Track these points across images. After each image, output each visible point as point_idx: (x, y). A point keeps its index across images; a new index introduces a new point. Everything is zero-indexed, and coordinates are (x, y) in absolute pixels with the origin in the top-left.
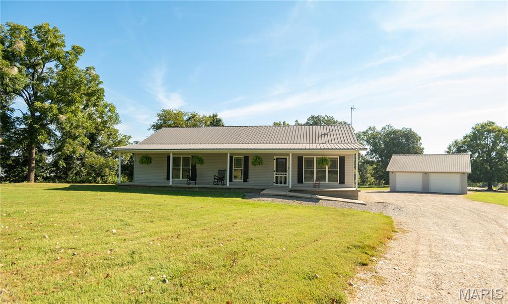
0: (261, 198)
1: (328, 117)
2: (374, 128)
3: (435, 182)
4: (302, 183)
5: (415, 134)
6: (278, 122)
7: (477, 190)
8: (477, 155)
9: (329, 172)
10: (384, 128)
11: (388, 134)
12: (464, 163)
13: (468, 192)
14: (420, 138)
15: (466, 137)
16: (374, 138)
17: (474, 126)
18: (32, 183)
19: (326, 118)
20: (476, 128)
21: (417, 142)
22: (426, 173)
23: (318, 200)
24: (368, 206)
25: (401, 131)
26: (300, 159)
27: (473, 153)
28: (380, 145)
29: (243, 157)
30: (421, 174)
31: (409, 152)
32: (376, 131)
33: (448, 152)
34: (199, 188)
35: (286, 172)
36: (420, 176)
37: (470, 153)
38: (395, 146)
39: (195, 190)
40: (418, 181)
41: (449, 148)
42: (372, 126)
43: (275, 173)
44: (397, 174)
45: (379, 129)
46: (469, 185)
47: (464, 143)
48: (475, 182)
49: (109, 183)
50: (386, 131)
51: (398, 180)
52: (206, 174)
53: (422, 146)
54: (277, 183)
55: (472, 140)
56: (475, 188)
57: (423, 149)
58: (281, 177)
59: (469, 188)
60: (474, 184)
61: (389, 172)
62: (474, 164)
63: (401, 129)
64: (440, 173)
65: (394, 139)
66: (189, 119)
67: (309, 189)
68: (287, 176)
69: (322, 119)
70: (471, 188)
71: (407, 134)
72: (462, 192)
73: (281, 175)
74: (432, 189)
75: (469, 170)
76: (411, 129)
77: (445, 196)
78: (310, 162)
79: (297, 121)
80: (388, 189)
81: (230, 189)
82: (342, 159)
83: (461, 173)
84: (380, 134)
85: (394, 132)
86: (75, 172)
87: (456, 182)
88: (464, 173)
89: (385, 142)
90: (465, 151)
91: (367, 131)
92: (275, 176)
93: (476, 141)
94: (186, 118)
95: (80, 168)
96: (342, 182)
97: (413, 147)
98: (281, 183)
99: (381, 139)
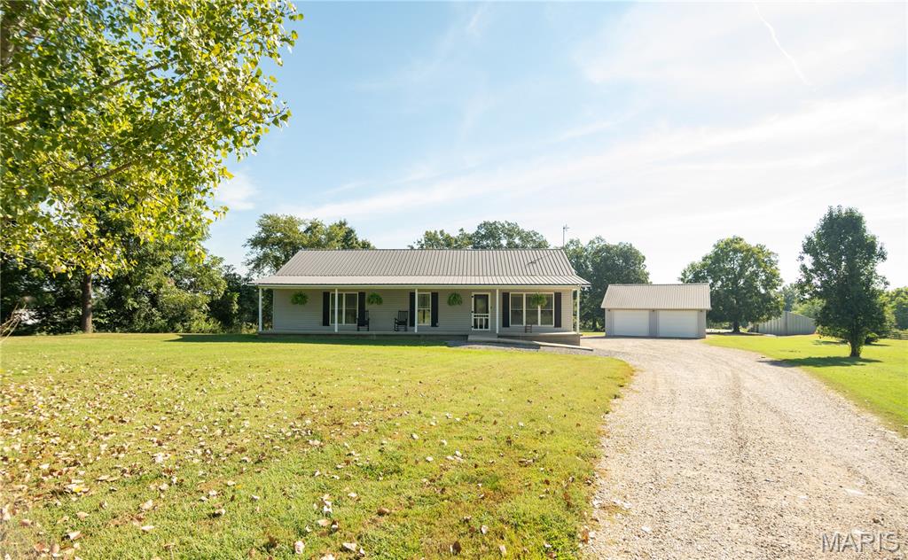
0: (470, 346)
1: (509, 224)
2: (578, 242)
3: (664, 322)
4: (508, 326)
5: (637, 252)
6: (433, 232)
7: (719, 333)
8: (720, 283)
9: (542, 311)
10: (592, 242)
11: (600, 251)
12: (701, 296)
13: (707, 336)
14: (644, 257)
15: (706, 258)
16: (577, 257)
17: (716, 243)
18: (90, 334)
19: (506, 225)
20: (719, 245)
21: (639, 263)
22: (654, 310)
23: (538, 347)
24: (595, 351)
25: (617, 247)
26: (505, 296)
27: (715, 281)
28: (587, 266)
29: (430, 293)
30: (647, 312)
31: (629, 279)
32: (580, 246)
33: (682, 280)
34: (377, 335)
35: (487, 312)
36: (646, 315)
37: (711, 281)
38: (608, 269)
39: (371, 338)
40: (642, 322)
41: (684, 274)
42: (575, 239)
43: (473, 314)
44: (616, 312)
45: (584, 243)
46: (711, 327)
47: (703, 266)
48: (717, 322)
49: (193, 331)
50: (595, 246)
51: (616, 320)
52: (383, 318)
53: (646, 270)
54: (476, 327)
55: (713, 263)
56: (717, 331)
57: (648, 274)
58: (481, 320)
59: (708, 330)
60: (718, 324)
61: (604, 309)
62: (715, 297)
63: (617, 244)
64: (671, 310)
65: (605, 259)
66: (308, 229)
67: (521, 334)
68: (489, 318)
69: (500, 226)
70: (713, 330)
71: (626, 252)
72: (700, 336)
73: (481, 318)
74: (662, 331)
75: (708, 306)
76: (631, 245)
77: (678, 341)
78: (518, 300)
79: (462, 230)
80: (603, 334)
81: (419, 336)
82: (558, 296)
83: (698, 310)
84: (586, 250)
85: (608, 249)
86: (142, 315)
87: (692, 322)
88: (701, 311)
89: (593, 263)
90: (704, 278)
91: (568, 246)
92: (473, 318)
93: (719, 263)
94: (302, 228)
95: (150, 310)
96: (558, 324)
97: (634, 271)
98: (481, 327)
99: (587, 258)
